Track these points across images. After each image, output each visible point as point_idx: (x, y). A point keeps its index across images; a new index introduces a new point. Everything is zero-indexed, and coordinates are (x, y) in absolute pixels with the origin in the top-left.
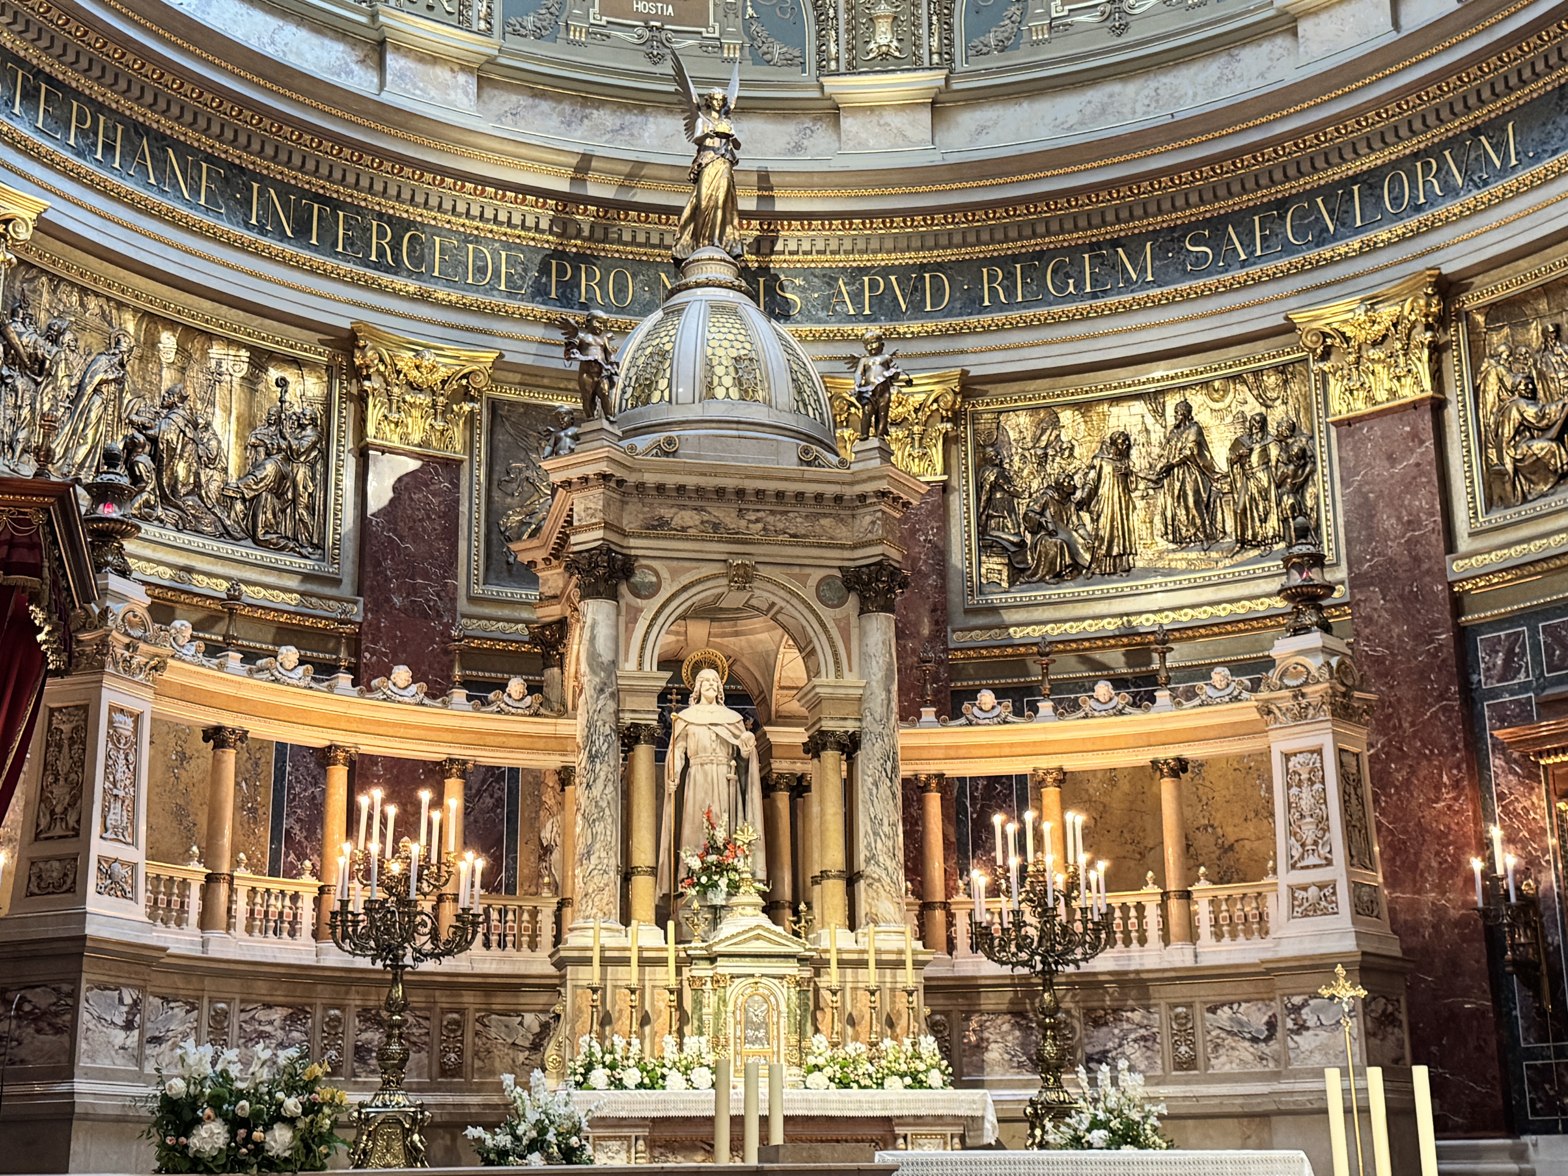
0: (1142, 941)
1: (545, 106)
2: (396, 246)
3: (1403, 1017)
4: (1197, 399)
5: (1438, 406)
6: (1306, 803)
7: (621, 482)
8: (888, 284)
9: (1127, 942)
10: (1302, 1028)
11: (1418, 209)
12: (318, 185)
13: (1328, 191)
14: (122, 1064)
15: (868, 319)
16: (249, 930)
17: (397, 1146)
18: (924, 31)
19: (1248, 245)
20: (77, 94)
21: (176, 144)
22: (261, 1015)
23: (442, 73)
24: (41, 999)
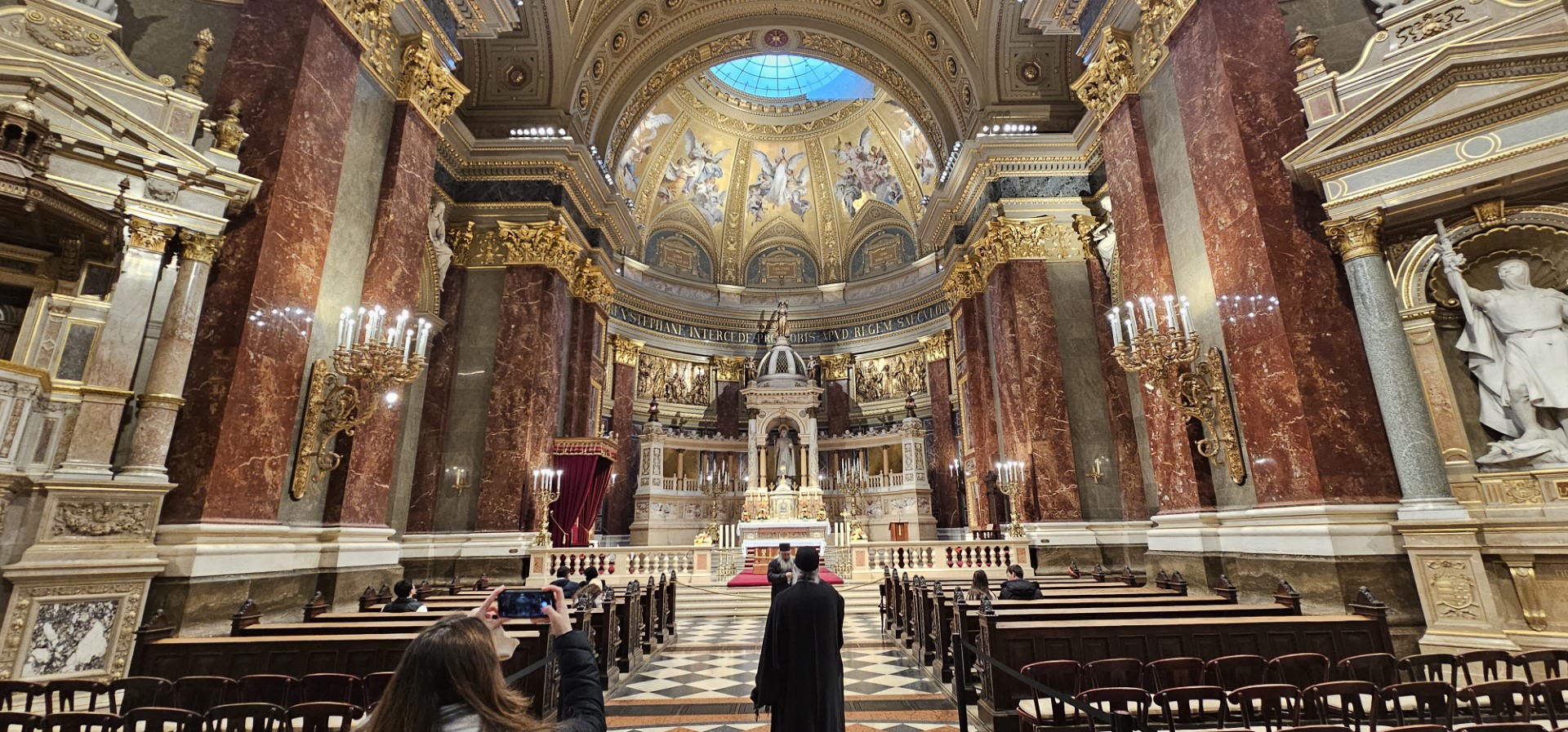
0: (880, 486)
1: (756, 299)
2: (723, 336)
3: (930, 502)
4: (903, 357)
5: (948, 360)
6: (908, 456)
8: (834, 332)
9: (877, 486)
12: (705, 325)
13: (925, 309)
14: (659, 517)
15: (829, 342)
16: (687, 489)
18: (841, 273)
19: (910, 322)
20: (652, 317)
21: (673, 323)
22: (690, 506)
23: (733, 296)
24: (643, 506)
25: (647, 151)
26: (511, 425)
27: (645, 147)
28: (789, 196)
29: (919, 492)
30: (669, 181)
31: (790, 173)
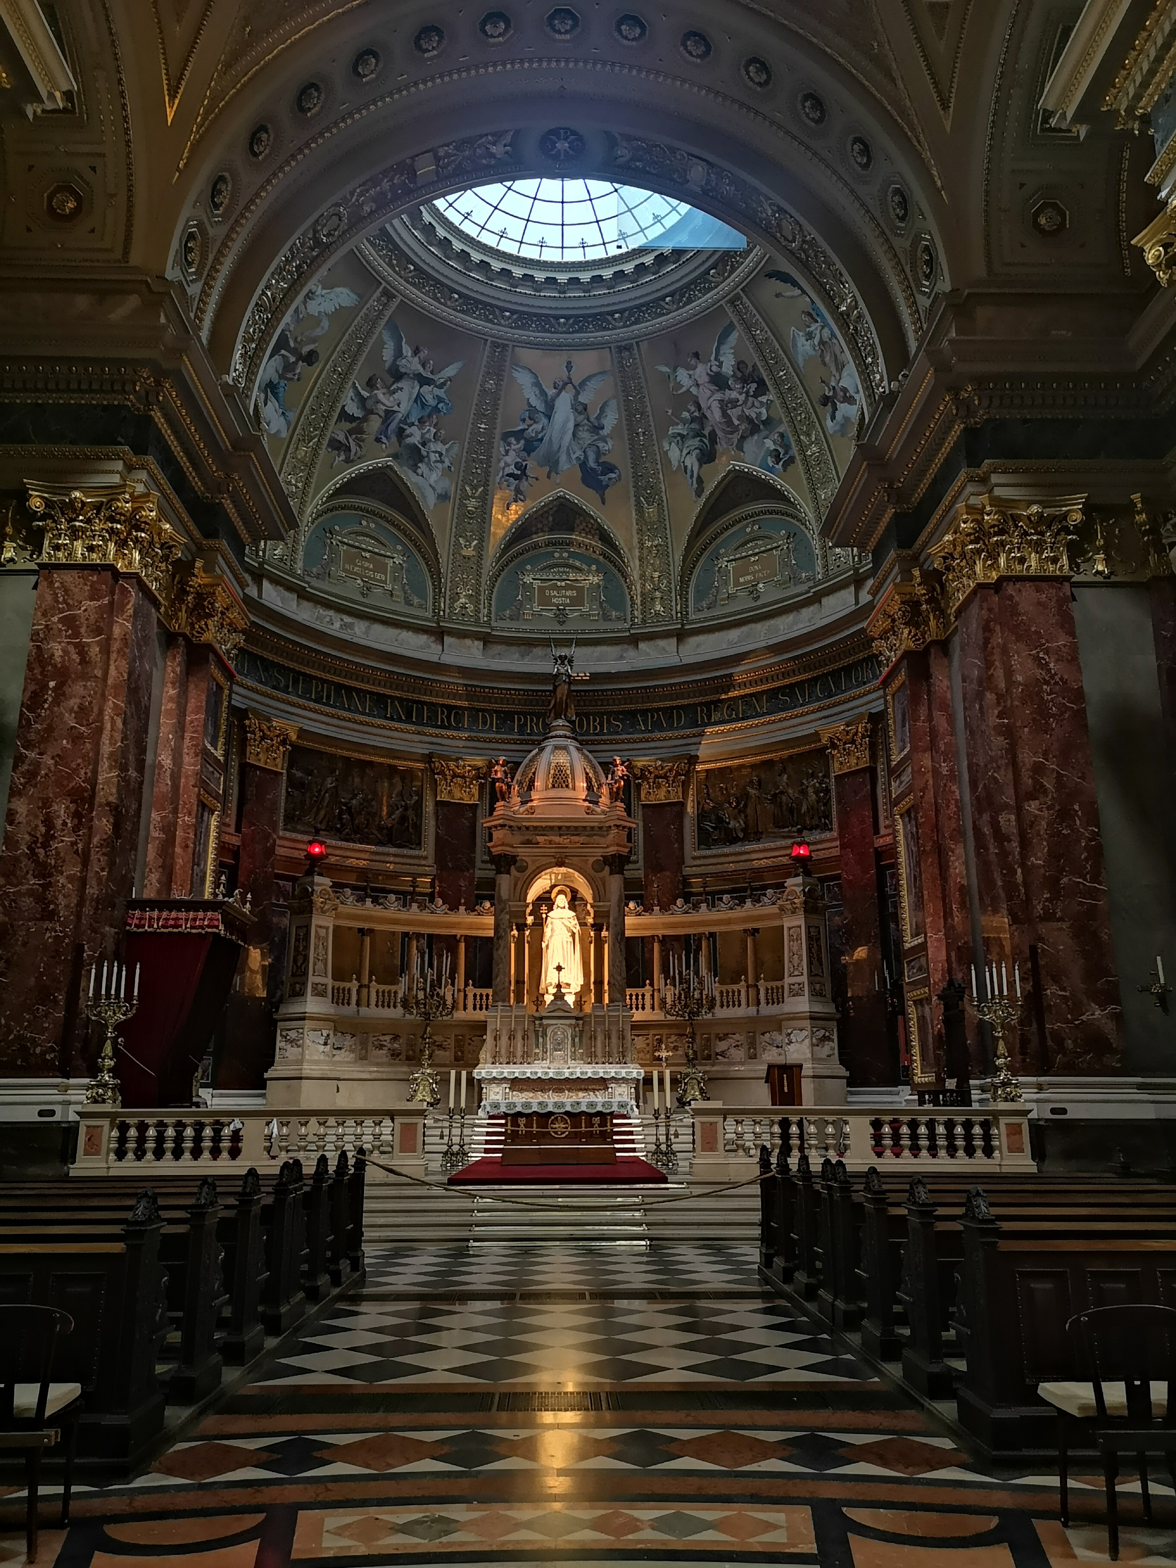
0: (739, 1005)
1: (513, 649)
2: (449, 717)
3: (835, 1037)
5: (873, 770)
6: (795, 949)
7: (510, 827)
8: (658, 715)
9: (734, 1006)
10: (791, 1042)
11: (865, 683)
12: (416, 697)
13: (832, 673)
14: (322, 1057)
15: (650, 732)
16: (377, 1006)
17: (427, 1089)
18: (673, 604)
19: (803, 696)
20: (315, 678)
21: (355, 689)
22: (382, 1038)
23: (468, 642)
24: (293, 1034)
25: (310, 358)
26: (44, 871)
27: (305, 350)
28: (579, 453)
29: (813, 1017)
30: (351, 418)
31: (580, 409)
